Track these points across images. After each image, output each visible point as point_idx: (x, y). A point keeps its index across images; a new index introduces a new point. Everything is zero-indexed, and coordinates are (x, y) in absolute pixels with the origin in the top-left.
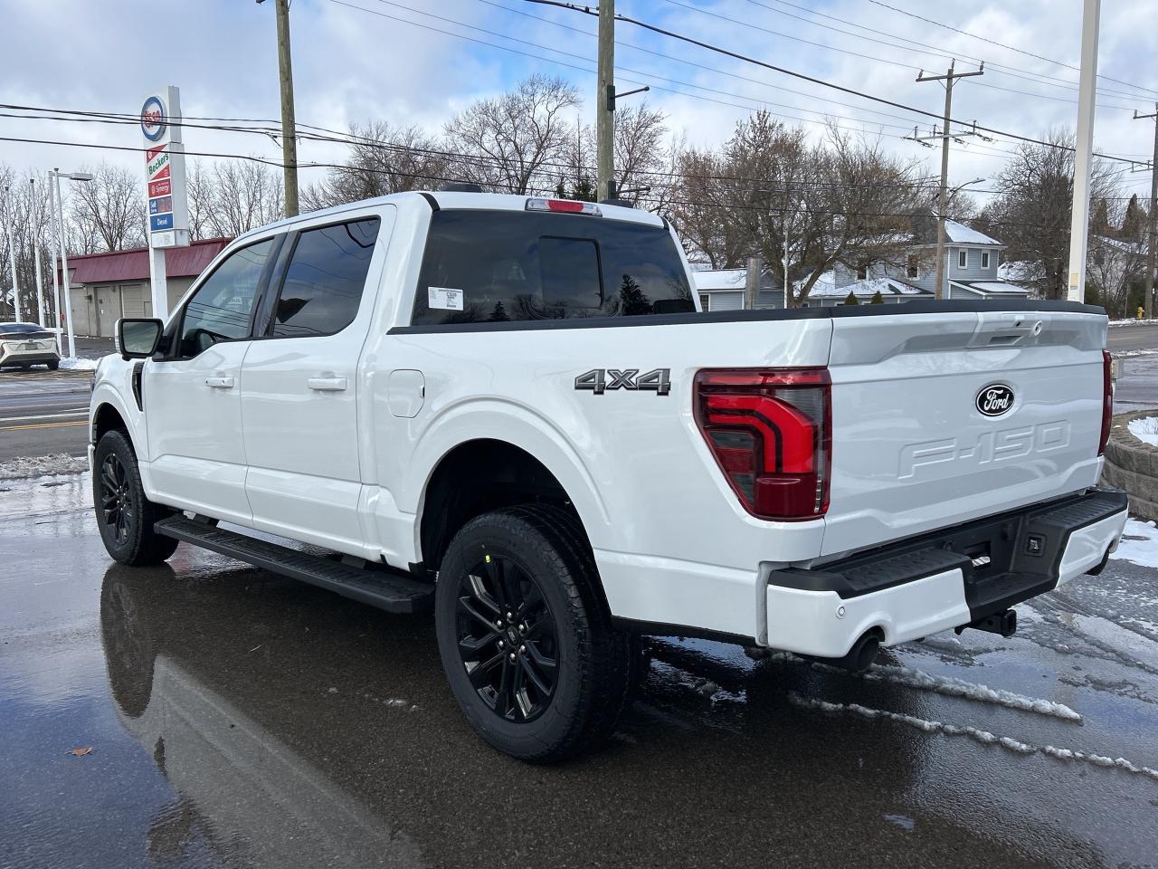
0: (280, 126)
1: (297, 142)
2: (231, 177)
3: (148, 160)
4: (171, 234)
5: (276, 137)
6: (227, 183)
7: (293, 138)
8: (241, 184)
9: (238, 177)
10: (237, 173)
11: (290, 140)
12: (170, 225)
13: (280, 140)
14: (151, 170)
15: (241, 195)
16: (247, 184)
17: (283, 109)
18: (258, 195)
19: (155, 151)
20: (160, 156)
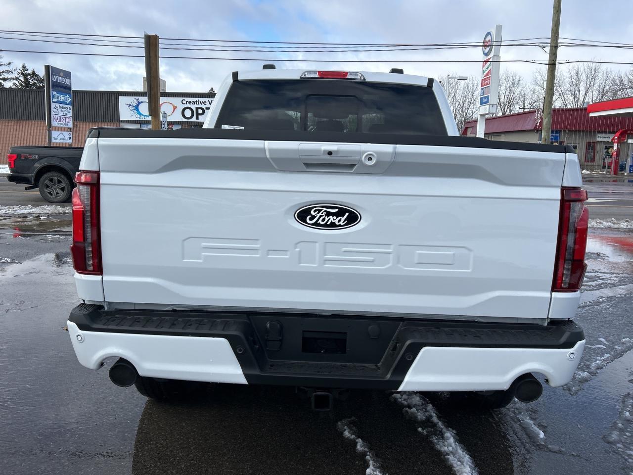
0: (549, 41)
1: (558, 49)
2: (577, 74)
3: (483, 67)
4: (487, 107)
5: (545, 47)
6: (575, 77)
7: (556, 47)
8: (583, 77)
9: (582, 73)
10: (582, 71)
11: (554, 48)
12: (487, 102)
13: (548, 49)
14: (484, 72)
15: (582, 83)
16: (587, 77)
17: (552, 30)
18: (592, 83)
19: (486, 61)
20: (488, 63)
